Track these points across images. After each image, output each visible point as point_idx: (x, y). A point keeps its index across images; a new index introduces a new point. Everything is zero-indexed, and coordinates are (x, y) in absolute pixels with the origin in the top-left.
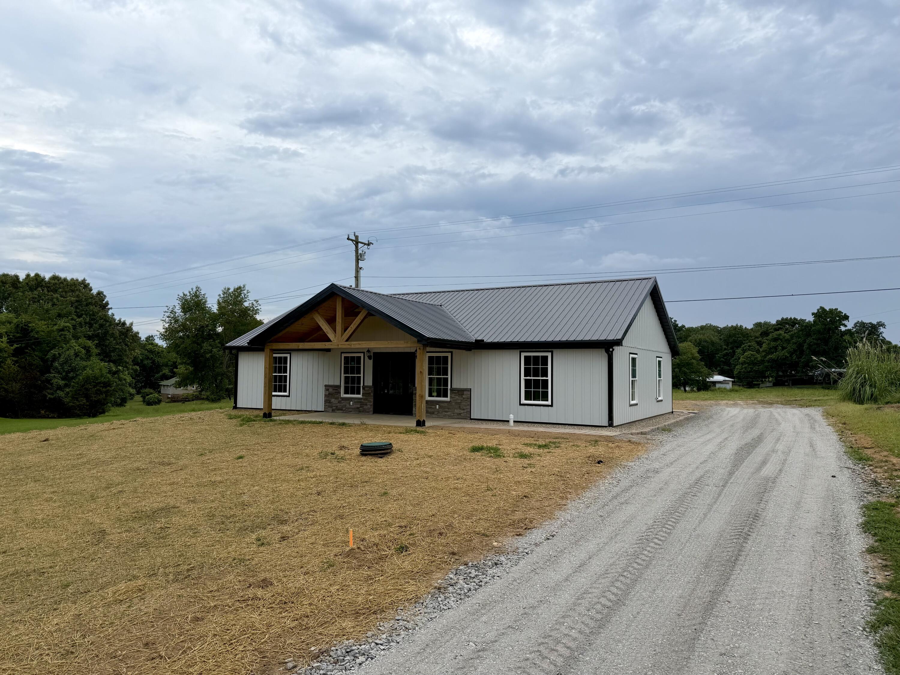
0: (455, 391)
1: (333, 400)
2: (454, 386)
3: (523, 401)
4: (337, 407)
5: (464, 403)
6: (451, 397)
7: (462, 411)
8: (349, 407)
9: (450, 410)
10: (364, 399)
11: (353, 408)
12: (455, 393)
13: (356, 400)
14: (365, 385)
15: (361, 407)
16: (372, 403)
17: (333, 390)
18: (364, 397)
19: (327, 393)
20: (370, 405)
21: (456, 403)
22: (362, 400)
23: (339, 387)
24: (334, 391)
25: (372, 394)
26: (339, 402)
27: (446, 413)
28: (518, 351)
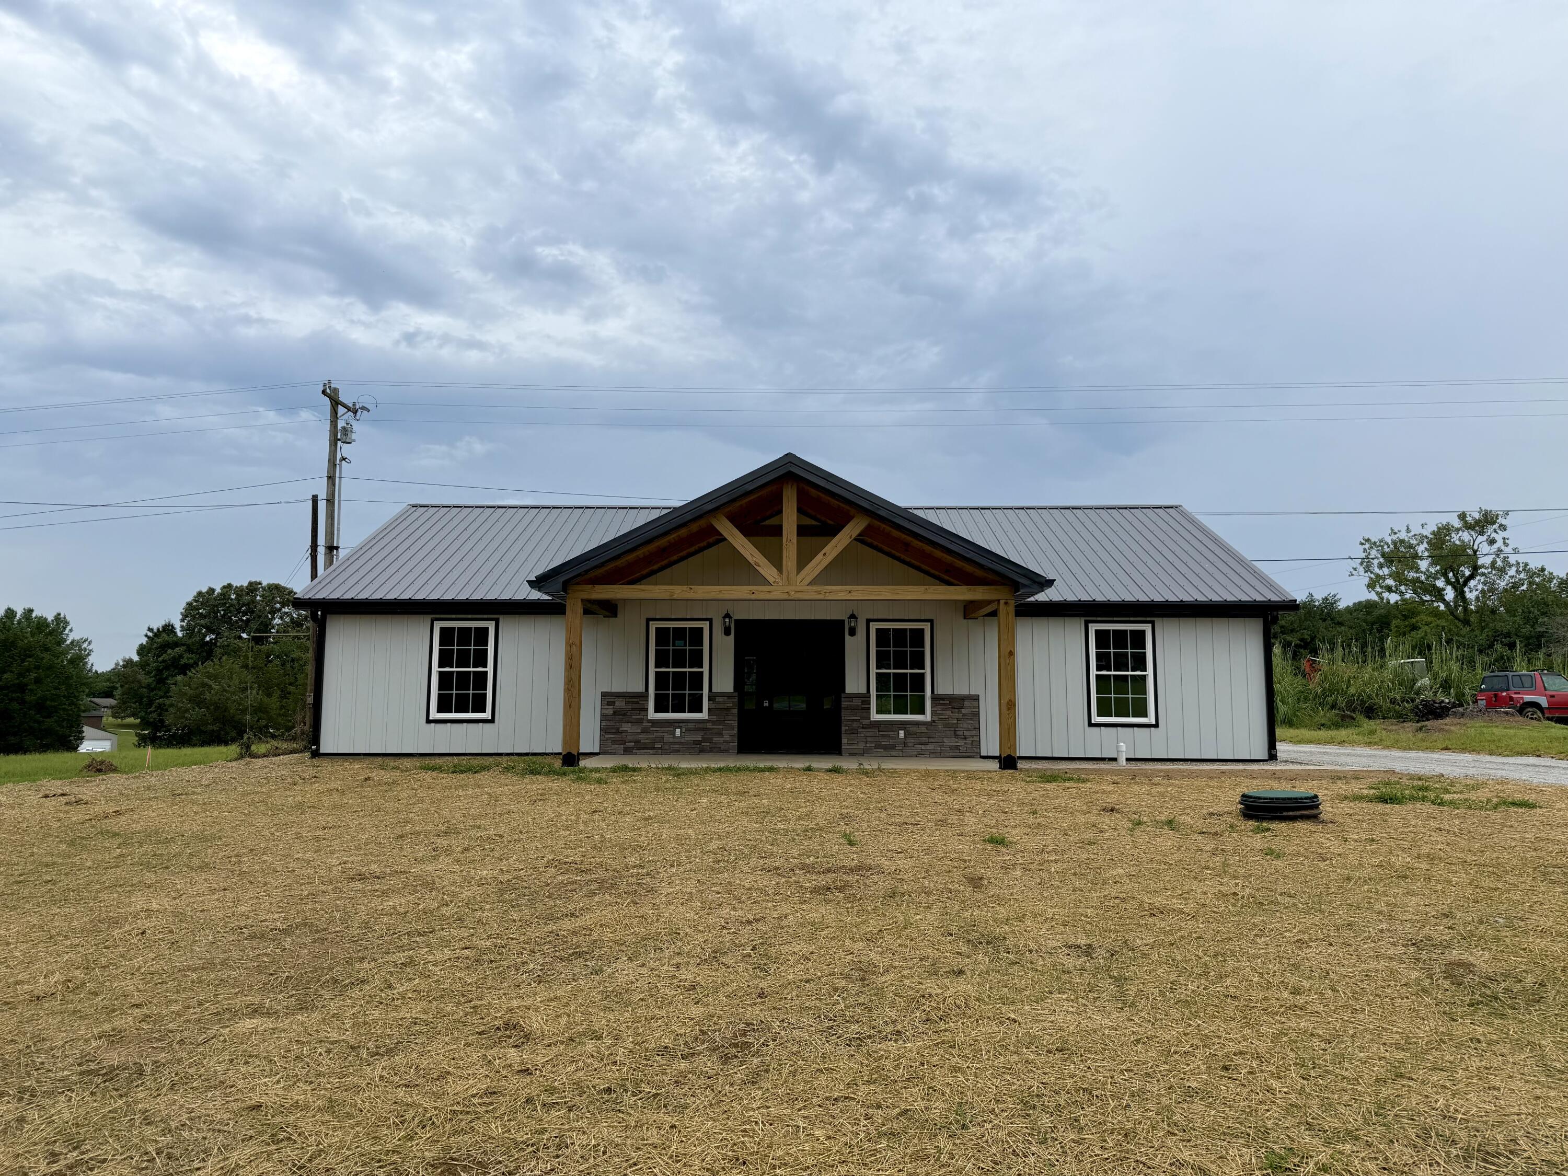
0: (943, 699)
1: (626, 727)
2: (941, 690)
3: (1096, 719)
4: (637, 741)
5: (965, 725)
6: (933, 713)
7: (961, 742)
8: (671, 740)
9: (932, 740)
10: (713, 723)
11: (682, 744)
12: (944, 704)
13: (691, 726)
14: (714, 690)
15: (704, 740)
16: (736, 731)
17: (627, 702)
18: (714, 718)
19: (610, 710)
20: (730, 735)
21: (947, 726)
22: (709, 726)
23: (645, 695)
24: (630, 707)
25: (735, 711)
26: (644, 731)
27: (923, 747)
28: (1083, 620)
